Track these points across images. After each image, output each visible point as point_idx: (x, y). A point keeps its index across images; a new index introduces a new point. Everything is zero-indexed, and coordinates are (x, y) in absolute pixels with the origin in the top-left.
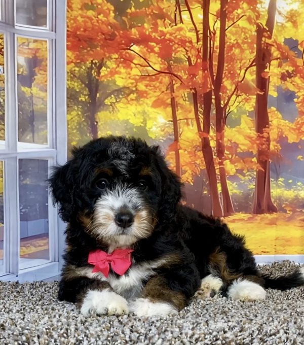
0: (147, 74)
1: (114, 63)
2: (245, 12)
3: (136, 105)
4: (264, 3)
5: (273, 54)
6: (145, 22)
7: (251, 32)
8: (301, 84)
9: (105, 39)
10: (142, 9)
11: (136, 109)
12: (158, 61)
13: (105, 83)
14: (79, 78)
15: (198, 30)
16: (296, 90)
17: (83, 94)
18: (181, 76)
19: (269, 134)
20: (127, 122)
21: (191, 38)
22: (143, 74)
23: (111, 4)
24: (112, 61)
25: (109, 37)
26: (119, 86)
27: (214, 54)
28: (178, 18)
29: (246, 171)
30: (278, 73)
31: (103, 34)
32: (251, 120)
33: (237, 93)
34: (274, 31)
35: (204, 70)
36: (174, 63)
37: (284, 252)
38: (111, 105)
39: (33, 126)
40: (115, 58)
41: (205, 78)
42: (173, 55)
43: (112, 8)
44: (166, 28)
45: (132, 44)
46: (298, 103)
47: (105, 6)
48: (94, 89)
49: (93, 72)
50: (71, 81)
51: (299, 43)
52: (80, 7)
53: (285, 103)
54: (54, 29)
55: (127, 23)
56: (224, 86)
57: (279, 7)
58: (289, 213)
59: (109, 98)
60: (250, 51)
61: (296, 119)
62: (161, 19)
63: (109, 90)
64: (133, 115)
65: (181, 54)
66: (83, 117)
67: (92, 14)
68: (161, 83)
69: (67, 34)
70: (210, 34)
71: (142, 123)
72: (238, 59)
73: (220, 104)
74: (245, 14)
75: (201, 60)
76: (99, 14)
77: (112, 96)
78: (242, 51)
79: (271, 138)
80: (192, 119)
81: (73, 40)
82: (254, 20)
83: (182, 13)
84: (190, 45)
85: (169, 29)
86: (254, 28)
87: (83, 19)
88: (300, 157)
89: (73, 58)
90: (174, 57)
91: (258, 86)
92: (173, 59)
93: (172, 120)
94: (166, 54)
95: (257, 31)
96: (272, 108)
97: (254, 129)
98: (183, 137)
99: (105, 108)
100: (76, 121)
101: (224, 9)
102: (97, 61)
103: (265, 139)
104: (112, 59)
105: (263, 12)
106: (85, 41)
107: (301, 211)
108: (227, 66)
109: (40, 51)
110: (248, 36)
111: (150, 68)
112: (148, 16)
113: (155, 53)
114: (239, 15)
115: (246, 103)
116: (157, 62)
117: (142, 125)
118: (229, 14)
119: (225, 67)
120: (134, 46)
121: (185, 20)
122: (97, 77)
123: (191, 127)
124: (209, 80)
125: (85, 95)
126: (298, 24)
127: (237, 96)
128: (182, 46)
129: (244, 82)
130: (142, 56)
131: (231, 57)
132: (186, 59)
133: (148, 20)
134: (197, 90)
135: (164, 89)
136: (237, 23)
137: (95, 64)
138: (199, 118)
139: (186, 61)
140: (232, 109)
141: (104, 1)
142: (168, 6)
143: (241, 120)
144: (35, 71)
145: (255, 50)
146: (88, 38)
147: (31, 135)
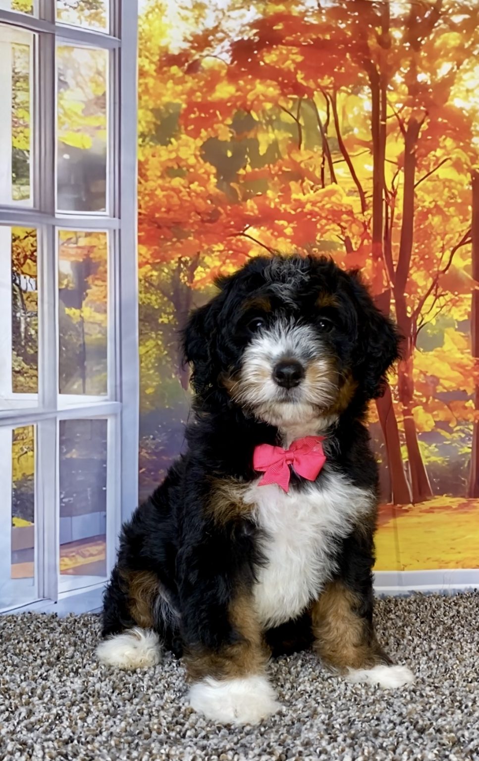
1: (217, 258)
2: (448, 154)
6: (268, 188)
7: (462, 185)
9: (202, 221)
10: (263, 166)
12: (292, 250)
13: (201, 292)
14: (158, 288)
15: (364, 190)
17: (165, 313)
21: (351, 206)
23: (212, 164)
24: (213, 255)
25: (209, 218)
27: (393, 228)
28: (327, 175)
29: (455, 423)
31: (199, 214)
32: (463, 336)
33: (436, 291)
35: (375, 258)
36: (320, 250)
39: (83, 368)
40: (218, 251)
41: (377, 270)
42: (318, 238)
43: (213, 170)
44: (304, 194)
45: (247, 226)
47: (201, 167)
48: (184, 303)
49: (181, 277)
50: (145, 293)
52: (159, 174)
54: (118, 213)
55: (239, 192)
56: (412, 281)
60: (461, 217)
62: (297, 181)
65: (332, 234)
66: (165, 350)
67: (180, 183)
69: (139, 219)
70: (387, 196)
73: (406, 311)
74: (450, 156)
75: (371, 241)
76: (192, 182)
78: (446, 219)
81: (149, 228)
82: (467, 165)
83: (334, 165)
84: (350, 218)
85: (311, 195)
86: (467, 179)
87: (165, 193)
89: (148, 256)
90: (319, 241)
91: (475, 277)
92: (318, 244)
94: (304, 237)
95: (473, 183)
97: (469, 351)
100: (154, 356)
101: (412, 152)
102: (188, 259)
104: (213, 252)
106: (169, 228)
108: (417, 248)
109: (95, 250)
110: (456, 192)
112: (273, 179)
113: (286, 236)
114: (438, 159)
115: (454, 309)
118: (420, 159)
119: (413, 249)
120: (251, 228)
121: (341, 177)
122: (188, 284)
124: (385, 274)
125: (169, 314)
127: (437, 297)
128: (334, 222)
129: (450, 272)
130: (264, 244)
131: (425, 231)
132: (342, 242)
133: (274, 185)
136: (435, 173)
137: (185, 263)
139: (341, 245)
140: (427, 318)
141: (200, 158)
142: (308, 157)
143: (443, 337)
144: (87, 282)
145: (471, 215)
146: (174, 223)
147: (80, 382)
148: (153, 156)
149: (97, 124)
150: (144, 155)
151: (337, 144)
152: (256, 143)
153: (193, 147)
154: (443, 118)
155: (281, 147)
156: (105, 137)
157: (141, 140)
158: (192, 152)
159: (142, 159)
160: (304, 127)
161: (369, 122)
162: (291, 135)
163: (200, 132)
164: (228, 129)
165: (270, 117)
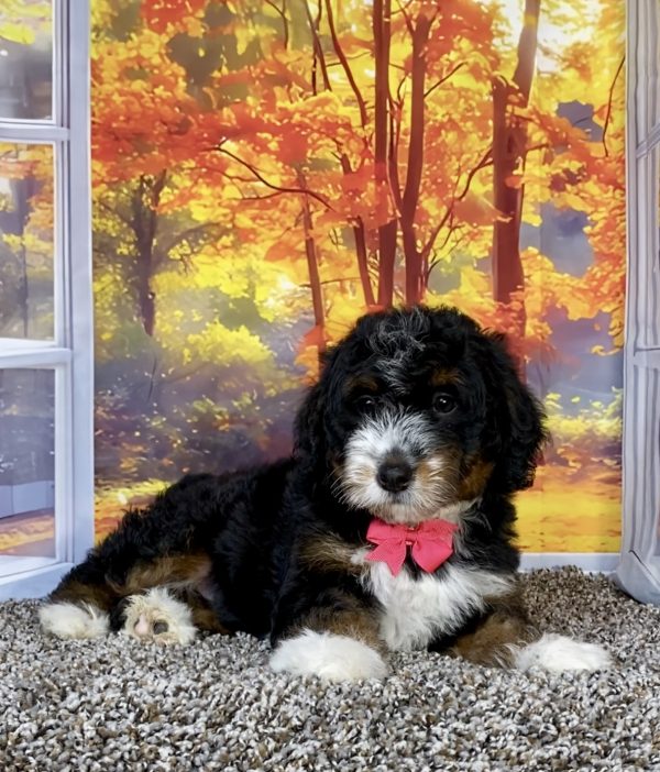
0: (254, 196)
1: (187, 177)
2: (464, 58)
3: (233, 257)
4: (510, 35)
5: (530, 138)
6: (247, 94)
7: (481, 95)
8: (600, 195)
9: (170, 132)
10: (242, 67)
11: (233, 265)
12: (278, 169)
13: (168, 217)
14: (115, 212)
15: (364, 100)
16: (589, 210)
17: (124, 241)
18: (327, 195)
19: (522, 302)
20: (215, 291)
21: (349, 118)
22: (246, 196)
23: (180, 64)
24: (182, 174)
25: (177, 129)
26: (197, 222)
27: (399, 146)
28: (320, 80)
30: (544, 176)
31: (165, 124)
32: (483, 277)
33: (451, 222)
34: (533, 89)
35: (378, 181)
36: (311, 170)
37: (563, 547)
38: (182, 259)
39: (25, 307)
40: (188, 169)
41: (381, 195)
42: (309, 154)
43: (182, 71)
44: (292, 102)
45: (224, 138)
46: (593, 235)
47: (167, 68)
48: (147, 230)
49: (143, 199)
50: (100, 218)
51: (596, 109)
52: (116, 75)
53: (560, 238)
54: (66, 122)
55: (213, 98)
56: (422, 209)
57: (545, 41)
58: (574, 466)
59: (178, 247)
60: (481, 134)
61: (589, 268)
62: (282, 86)
63: (176, 231)
64: (227, 276)
65: (326, 151)
66: (124, 287)
67: (142, 87)
68: (283, 211)
69: (92, 129)
70: (391, 106)
71: (246, 291)
72: (453, 154)
73: (415, 246)
74: (466, 61)
75: (373, 161)
76: (156, 86)
77: (184, 242)
78: (463, 135)
79: (528, 310)
80: (352, 280)
81: (104, 140)
82: (486, 71)
83: (328, 69)
84: (347, 132)
85: (300, 103)
86: (486, 88)
87: (123, 98)
88: (597, 348)
89: (104, 174)
90: (310, 159)
91: (498, 206)
92: (309, 162)
93: (309, 283)
94: (293, 153)
95: (493, 93)
96: (530, 248)
97: (490, 294)
98: (333, 316)
99: (169, 266)
100: (111, 294)
101: (421, 55)
102: (152, 177)
103: (514, 315)
104: (182, 170)
105: (506, 52)
106: (128, 140)
107: (601, 461)
108: (428, 169)
109: (40, 165)
110: (474, 104)
111: (261, 184)
112: (254, 82)
113: (270, 152)
114: (452, 63)
115: (472, 242)
116: (275, 171)
117: (246, 295)
118: (430, 63)
119: (423, 171)
120: (228, 142)
121: (336, 83)
122: (152, 208)
123: (350, 296)
124: (390, 200)
125: (129, 243)
126: (592, 71)
127: (452, 229)
128: (328, 136)
129: (468, 200)
130: (243, 160)
131: (437, 149)
132: (339, 161)
133: (255, 90)
134: (363, 220)
135: (290, 223)
136: (448, 80)
137: (149, 182)
138: (369, 278)
139: (337, 164)
140: (441, 255)
141: (165, 58)
142: (295, 58)
143: (459, 277)
144: (29, 203)
145: (492, 131)
146: (134, 134)
147: (21, 323)
148: (110, 54)
149: (42, 15)
150: (98, 52)
151: (331, 43)
152: (233, 41)
153: (157, 44)
154: (458, 15)
155: (263, 45)
156: (51, 30)
157: (94, 35)
158: (156, 50)
159: (96, 57)
160: (291, 22)
161: (370, 18)
162: (275, 32)
163: (165, 27)
164: (199, 23)
165: (250, 9)
